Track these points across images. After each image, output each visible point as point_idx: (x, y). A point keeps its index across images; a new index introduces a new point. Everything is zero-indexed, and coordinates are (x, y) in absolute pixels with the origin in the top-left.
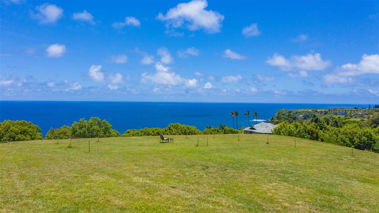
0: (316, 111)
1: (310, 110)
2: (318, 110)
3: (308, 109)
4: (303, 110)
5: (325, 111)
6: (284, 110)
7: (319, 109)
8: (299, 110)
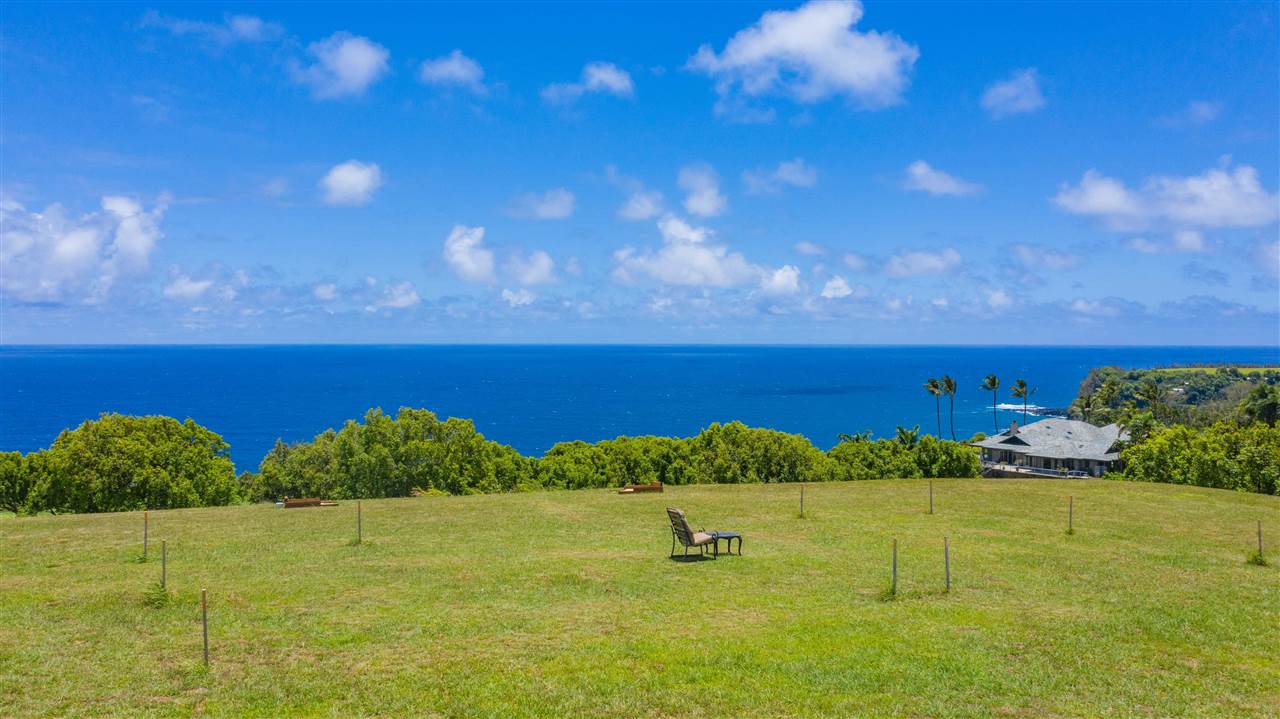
0: (1236, 374)
1: (1211, 371)
2: (1244, 371)
3: (1200, 366)
4: (1185, 370)
5: (1269, 372)
6: (1110, 370)
7: (1245, 367)
8: (1167, 370)
